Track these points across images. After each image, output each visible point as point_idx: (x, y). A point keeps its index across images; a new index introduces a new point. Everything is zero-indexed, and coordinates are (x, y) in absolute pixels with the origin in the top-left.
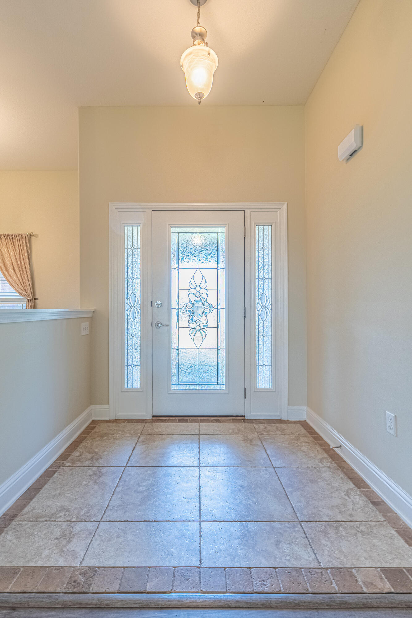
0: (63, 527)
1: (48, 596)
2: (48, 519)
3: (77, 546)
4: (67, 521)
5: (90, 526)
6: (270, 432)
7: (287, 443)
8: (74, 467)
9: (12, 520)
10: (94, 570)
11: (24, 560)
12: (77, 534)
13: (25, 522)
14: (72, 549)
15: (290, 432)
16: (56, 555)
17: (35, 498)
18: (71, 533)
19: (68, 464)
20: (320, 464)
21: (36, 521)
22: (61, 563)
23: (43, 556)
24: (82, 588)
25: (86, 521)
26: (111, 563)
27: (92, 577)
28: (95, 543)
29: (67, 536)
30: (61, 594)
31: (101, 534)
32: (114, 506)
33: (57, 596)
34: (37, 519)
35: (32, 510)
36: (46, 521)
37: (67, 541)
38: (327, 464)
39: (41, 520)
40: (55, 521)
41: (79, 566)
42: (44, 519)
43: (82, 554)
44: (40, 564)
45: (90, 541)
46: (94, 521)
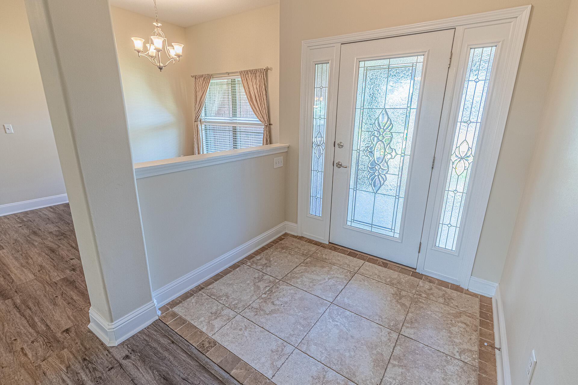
0: (219, 307)
1: (188, 344)
2: (216, 298)
3: (217, 323)
4: (223, 304)
5: (232, 314)
6: (431, 296)
7: (440, 315)
8: (251, 267)
9: (200, 290)
10: (215, 343)
11: (191, 318)
12: (222, 316)
13: (205, 295)
14: (214, 324)
15: (457, 305)
16: (205, 323)
17: (218, 281)
18: (220, 313)
19: (249, 264)
20: (457, 354)
21: (210, 297)
22: (204, 330)
23: (200, 320)
24: (204, 350)
25: (232, 310)
26: (225, 344)
27: (211, 347)
28: (227, 327)
29: (216, 315)
30: (194, 347)
31: (233, 323)
32: (253, 307)
33: (192, 347)
34: (210, 295)
35: (212, 288)
36: (214, 299)
37: (215, 318)
38: (465, 359)
39: (212, 297)
40: (218, 301)
41: (210, 336)
42: (214, 297)
43: (217, 330)
44: (195, 324)
45: (225, 324)
46: (236, 312)
